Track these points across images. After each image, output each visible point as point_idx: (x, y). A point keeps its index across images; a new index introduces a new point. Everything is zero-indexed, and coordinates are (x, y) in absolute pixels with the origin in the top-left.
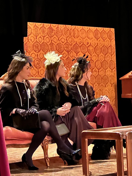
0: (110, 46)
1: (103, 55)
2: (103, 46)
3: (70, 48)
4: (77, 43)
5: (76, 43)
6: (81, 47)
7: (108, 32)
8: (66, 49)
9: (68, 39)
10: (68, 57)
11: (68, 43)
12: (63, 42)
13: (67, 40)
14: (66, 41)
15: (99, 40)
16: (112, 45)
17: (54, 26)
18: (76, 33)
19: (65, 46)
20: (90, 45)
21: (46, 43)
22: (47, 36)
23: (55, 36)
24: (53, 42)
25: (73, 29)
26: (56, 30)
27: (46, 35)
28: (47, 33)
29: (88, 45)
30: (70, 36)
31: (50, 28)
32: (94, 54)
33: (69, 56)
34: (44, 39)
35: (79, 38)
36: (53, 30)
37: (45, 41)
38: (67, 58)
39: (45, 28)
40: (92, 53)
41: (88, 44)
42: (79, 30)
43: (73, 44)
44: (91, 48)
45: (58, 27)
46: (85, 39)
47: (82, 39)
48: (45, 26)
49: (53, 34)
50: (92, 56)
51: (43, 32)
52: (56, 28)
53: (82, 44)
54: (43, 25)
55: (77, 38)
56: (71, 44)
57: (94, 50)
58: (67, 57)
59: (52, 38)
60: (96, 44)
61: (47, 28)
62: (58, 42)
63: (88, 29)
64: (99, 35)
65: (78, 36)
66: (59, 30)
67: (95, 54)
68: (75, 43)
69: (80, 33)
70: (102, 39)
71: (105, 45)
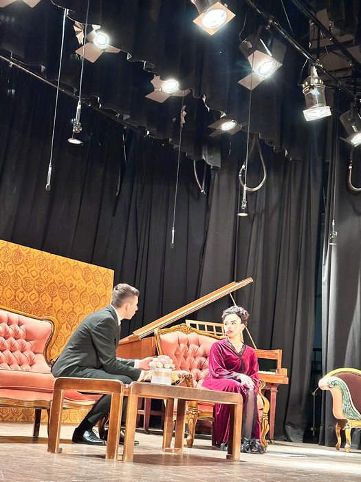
0: (104, 296)
1: (91, 306)
2: (94, 294)
3: (42, 288)
4: (56, 282)
5: (54, 282)
6: (60, 288)
7: (105, 274)
8: (36, 287)
9: (42, 273)
10: (38, 301)
11: (41, 279)
12: (34, 277)
13: (40, 273)
14: (38, 276)
15: (89, 283)
16: (108, 295)
17: (24, 250)
18: (57, 266)
19: (35, 282)
20: (75, 288)
21: (8, 274)
22: (11, 263)
23: (23, 264)
24: (18, 273)
25: (52, 259)
26: (26, 255)
27: (9, 260)
28: (12, 258)
29: (71, 288)
30: (46, 269)
31: (17, 251)
32: (77, 304)
33: (40, 300)
34: (5, 266)
35: (60, 274)
36: (21, 254)
37: (6, 270)
38: (36, 303)
39: (9, 249)
40: (76, 301)
41: (71, 286)
42: (61, 263)
43: (49, 283)
44: (75, 293)
45: (29, 252)
46: (68, 278)
47: (63, 277)
48: (10, 247)
49: (21, 261)
50: (75, 305)
51: (6, 255)
52: (27, 253)
53: (62, 284)
54: (8, 244)
55: (57, 274)
56: (45, 281)
57: (79, 297)
58: (36, 300)
59: (18, 267)
60: (84, 289)
61: (12, 250)
62: (26, 275)
63: (76, 264)
64: (91, 276)
65: (59, 272)
66: (31, 256)
67: (79, 303)
68: (52, 281)
69: (62, 267)
70: (93, 283)
71: (97, 292)
